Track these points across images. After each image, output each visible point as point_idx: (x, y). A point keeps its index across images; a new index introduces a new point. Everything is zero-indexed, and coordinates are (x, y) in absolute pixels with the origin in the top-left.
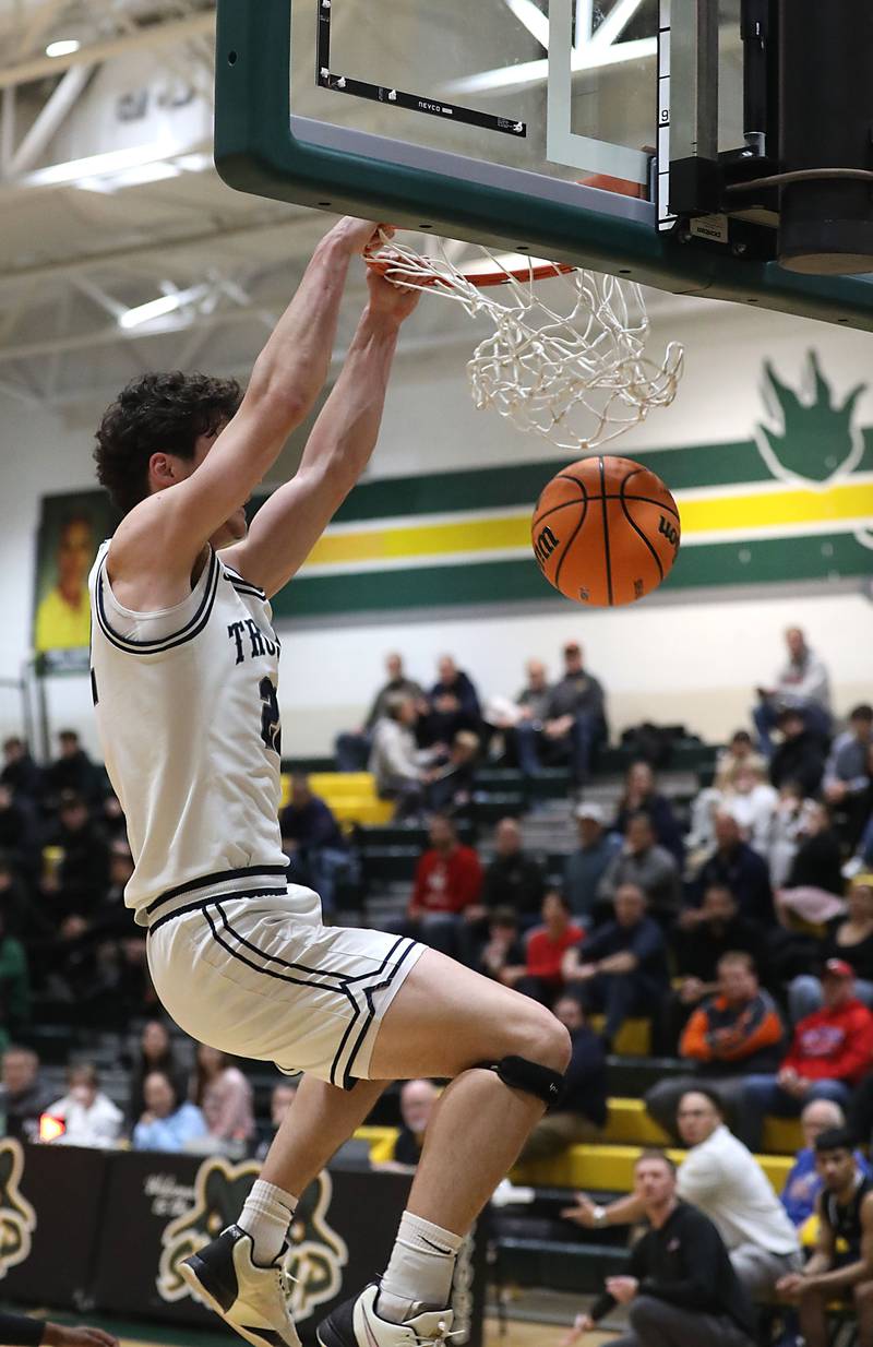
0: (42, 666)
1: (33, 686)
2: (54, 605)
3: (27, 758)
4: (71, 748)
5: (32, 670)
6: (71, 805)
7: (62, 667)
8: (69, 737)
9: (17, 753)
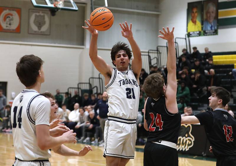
0: (189, 35)
1: (187, 39)
2: (191, 23)
3: (187, 52)
4: (195, 51)
5: (187, 36)
6: (196, 61)
7: (193, 35)
8: (195, 48)
9: (185, 52)
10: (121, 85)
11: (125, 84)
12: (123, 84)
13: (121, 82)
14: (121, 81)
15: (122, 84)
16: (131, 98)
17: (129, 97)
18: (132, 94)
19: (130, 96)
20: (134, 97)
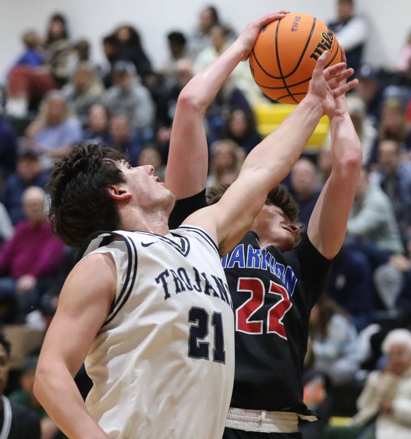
10: (168, 296)
11: (183, 289)
12: (178, 290)
13: (167, 279)
14: (166, 273)
15: (172, 289)
16: (206, 356)
17: (197, 352)
18: (210, 339)
19: (205, 346)
20: (220, 356)
